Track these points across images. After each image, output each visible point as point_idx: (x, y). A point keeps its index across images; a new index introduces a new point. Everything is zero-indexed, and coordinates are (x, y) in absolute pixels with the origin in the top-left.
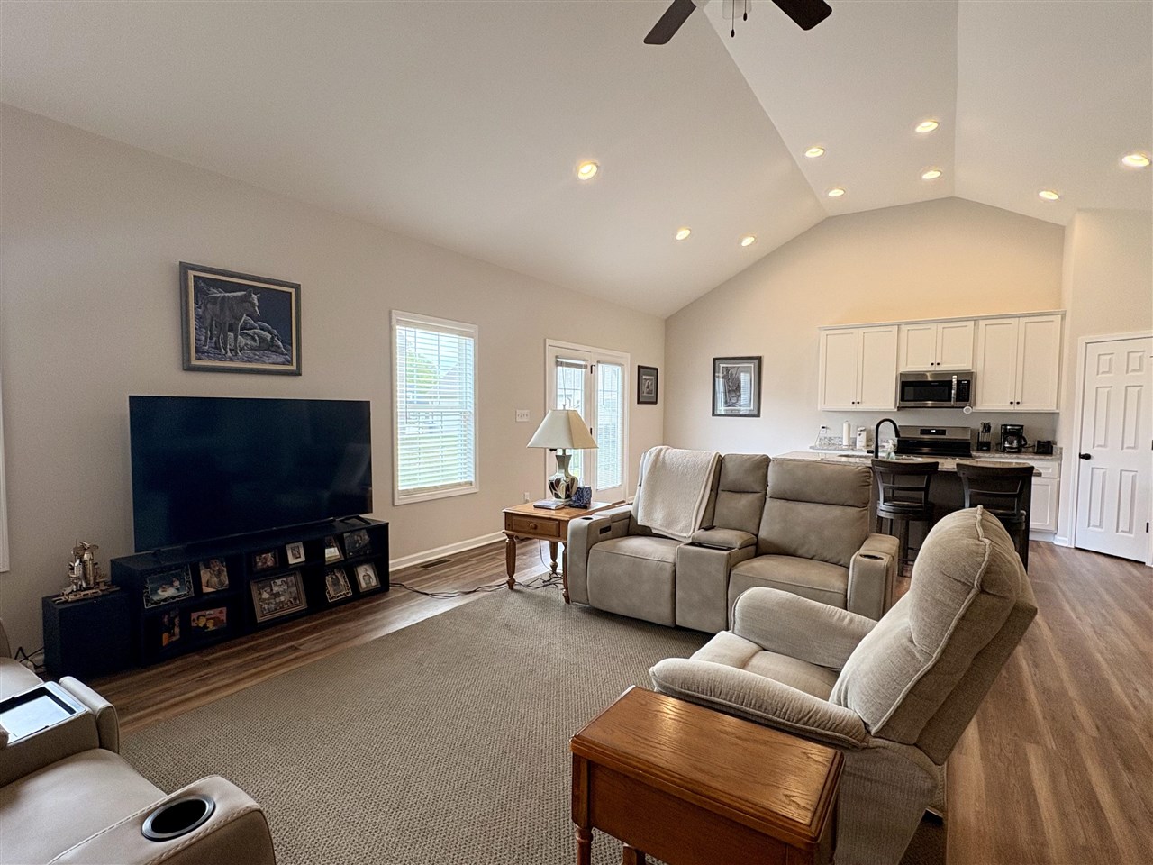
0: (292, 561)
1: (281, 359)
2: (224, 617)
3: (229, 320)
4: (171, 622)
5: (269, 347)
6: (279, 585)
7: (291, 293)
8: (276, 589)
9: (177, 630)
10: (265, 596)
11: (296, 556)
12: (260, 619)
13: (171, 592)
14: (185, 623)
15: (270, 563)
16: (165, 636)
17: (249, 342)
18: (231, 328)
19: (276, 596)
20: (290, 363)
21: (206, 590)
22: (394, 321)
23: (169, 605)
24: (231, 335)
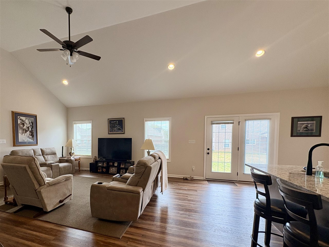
0: (115, 165)
1: (121, 131)
2: (105, 170)
3: (114, 126)
4: (100, 169)
5: (119, 129)
6: (114, 169)
7: (122, 120)
8: (113, 169)
9: (101, 170)
10: (112, 169)
11: (116, 164)
12: (109, 173)
13: (100, 165)
14: (102, 170)
15: (111, 164)
16: (99, 170)
17: (117, 129)
18: (114, 127)
19: (113, 170)
20: (123, 132)
21: (104, 166)
22: (144, 120)
23: (100, 166)
24: (114, 128)
